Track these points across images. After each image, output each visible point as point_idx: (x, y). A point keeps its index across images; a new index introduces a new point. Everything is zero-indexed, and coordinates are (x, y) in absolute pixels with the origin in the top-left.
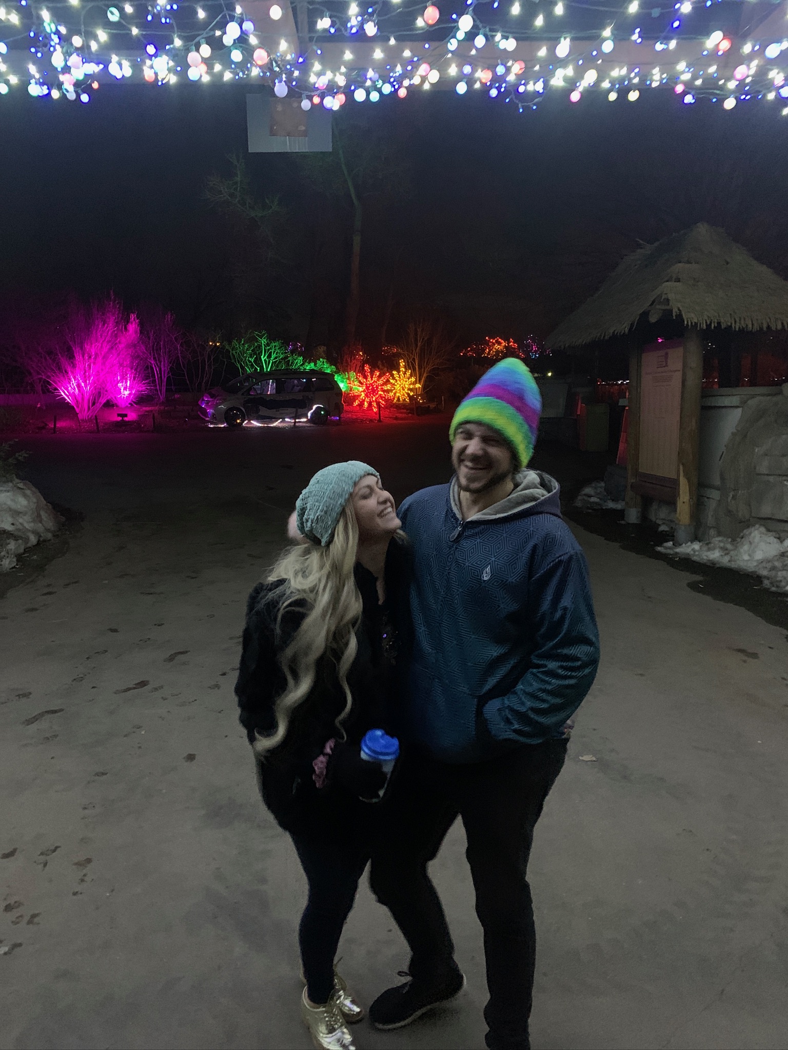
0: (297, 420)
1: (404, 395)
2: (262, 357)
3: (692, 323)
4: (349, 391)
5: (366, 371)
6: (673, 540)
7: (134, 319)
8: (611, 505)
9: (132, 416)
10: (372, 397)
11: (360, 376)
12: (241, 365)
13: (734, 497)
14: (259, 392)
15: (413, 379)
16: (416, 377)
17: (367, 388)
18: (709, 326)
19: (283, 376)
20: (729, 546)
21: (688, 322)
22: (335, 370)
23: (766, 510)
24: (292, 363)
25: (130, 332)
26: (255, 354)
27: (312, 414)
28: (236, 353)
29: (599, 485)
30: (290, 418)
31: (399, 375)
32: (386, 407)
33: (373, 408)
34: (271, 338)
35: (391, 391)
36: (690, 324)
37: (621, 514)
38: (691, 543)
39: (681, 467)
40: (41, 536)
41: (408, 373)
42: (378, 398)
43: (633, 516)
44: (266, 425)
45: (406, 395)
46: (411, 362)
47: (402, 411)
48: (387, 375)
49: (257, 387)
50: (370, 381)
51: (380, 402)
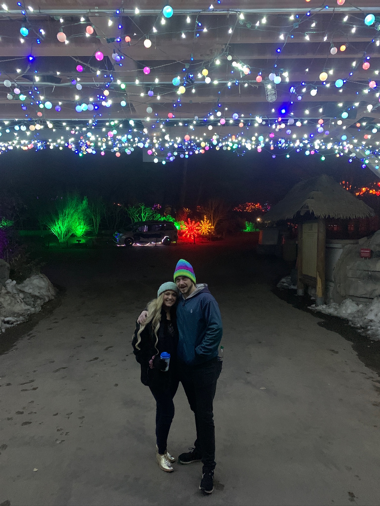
0: (157, 243)
1: (206, 231)
2: (142, 214)
3: (318, 216)
4: (181, 230)
5: (188, 221)
6: (315, 304)
7: (86, 198)
8: (292, 287)
9: (83, 241)
10: (191, 233)
11: (186, 223)
12: (132, 218)
13: (339, 286)
14: (140, 230)
15: (210, 224)
16: (212, 223)
17: (189, 228)
18: (325, 217)
19: (151, 223)
20: (337, 307)
21: (316, 216)
22: (174, 220)
23: (352, 292)
24: (155, 217)
25: (84, 204)
26: (139, 213)
27: (164, 240)
28: (130, 212)
29: (288, 278)
30: (154, 242)
31: (204, 222)
32: (197, 237)
33: (192, 237)
34: (146, 206)
35: (200, 229)
36: (317, 216)
37: (295, 291)
38: (323, 305)
39: (318, 273)
40: (50, 298)
41: (208, 222)
42: (194, 233)
43: (300, 292)
44: (143, 245)
45: (207, 232)
46: (210, 217)
47: (205, 239)
48: (198, 223)
49: (140, 228)
50: (190, 225)
51: (195, 235)
